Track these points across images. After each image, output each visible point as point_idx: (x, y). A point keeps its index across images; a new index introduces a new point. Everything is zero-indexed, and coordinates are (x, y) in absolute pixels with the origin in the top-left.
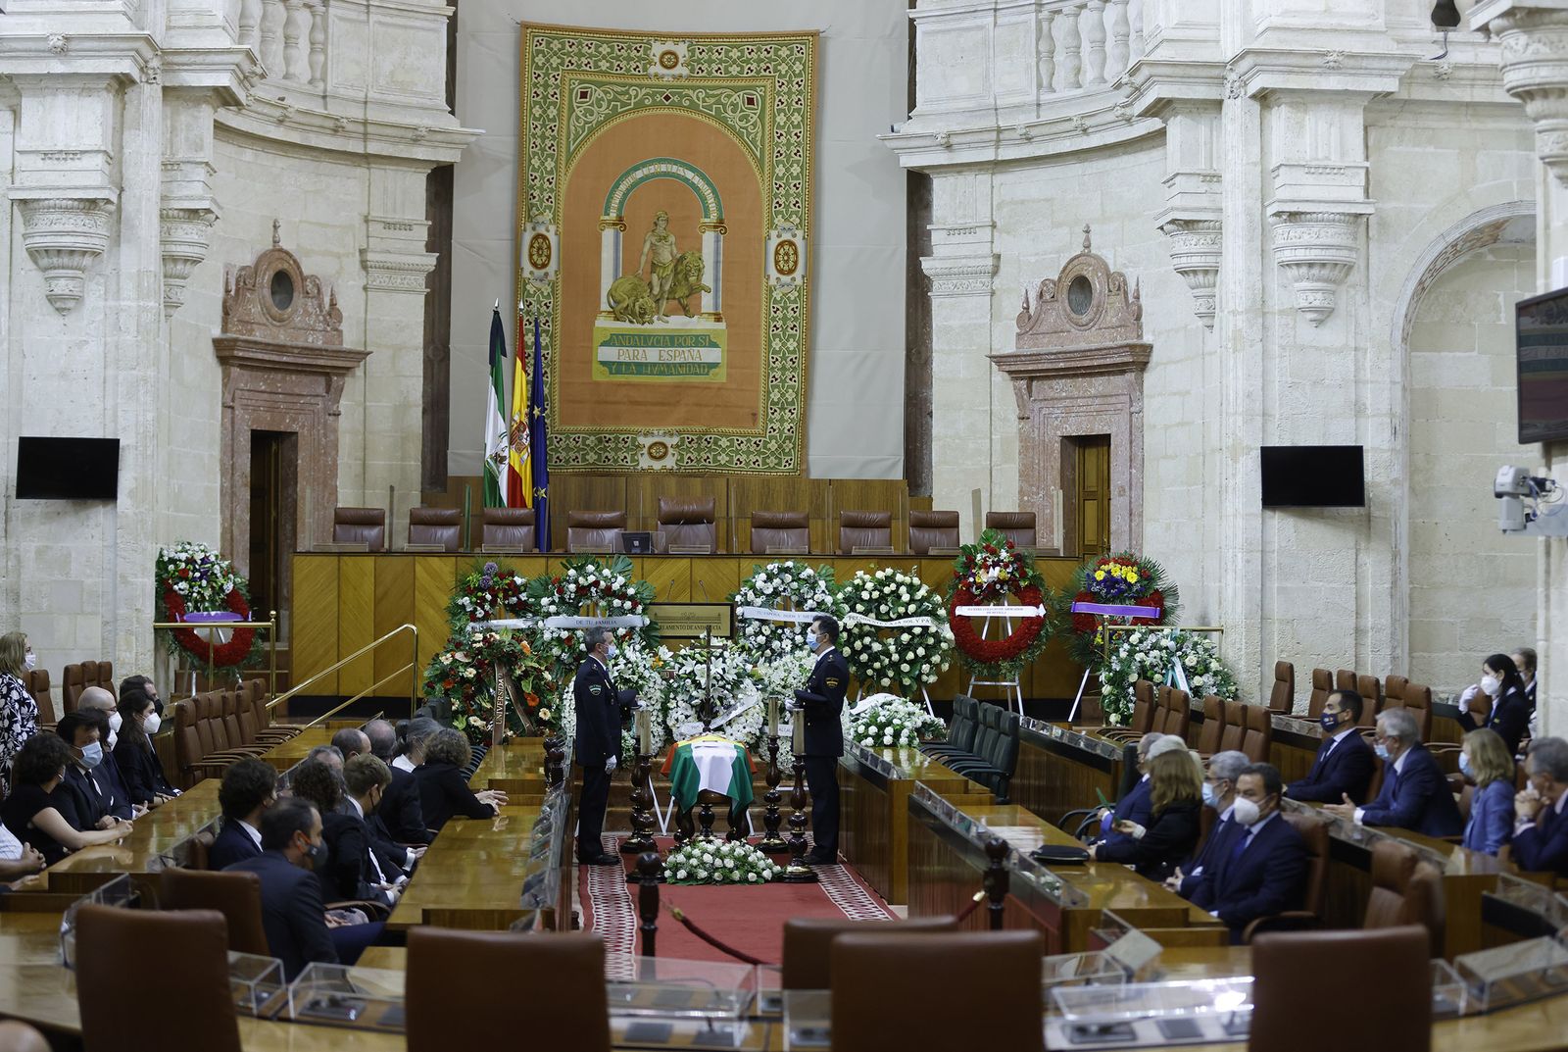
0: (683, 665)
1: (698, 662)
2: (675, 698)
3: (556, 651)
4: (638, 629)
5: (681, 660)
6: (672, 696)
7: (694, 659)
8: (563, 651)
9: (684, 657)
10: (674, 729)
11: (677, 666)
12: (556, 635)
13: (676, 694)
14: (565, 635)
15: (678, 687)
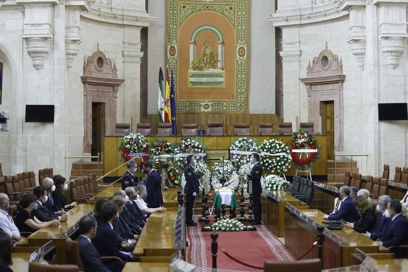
0: (216, 167)
1: (220, 167)
2: (213, 177)
3: (179, 164)
4: (202, 157)
5: (215, 166)
6: (213, 176)
7: (219, 166)
8: (181, 163)
9: (216, 165)
10: (213, 186)
11: (214, 168)
12: (179, 159)
13: (214, 175)
14: (182, 159)
15: (214, 174)
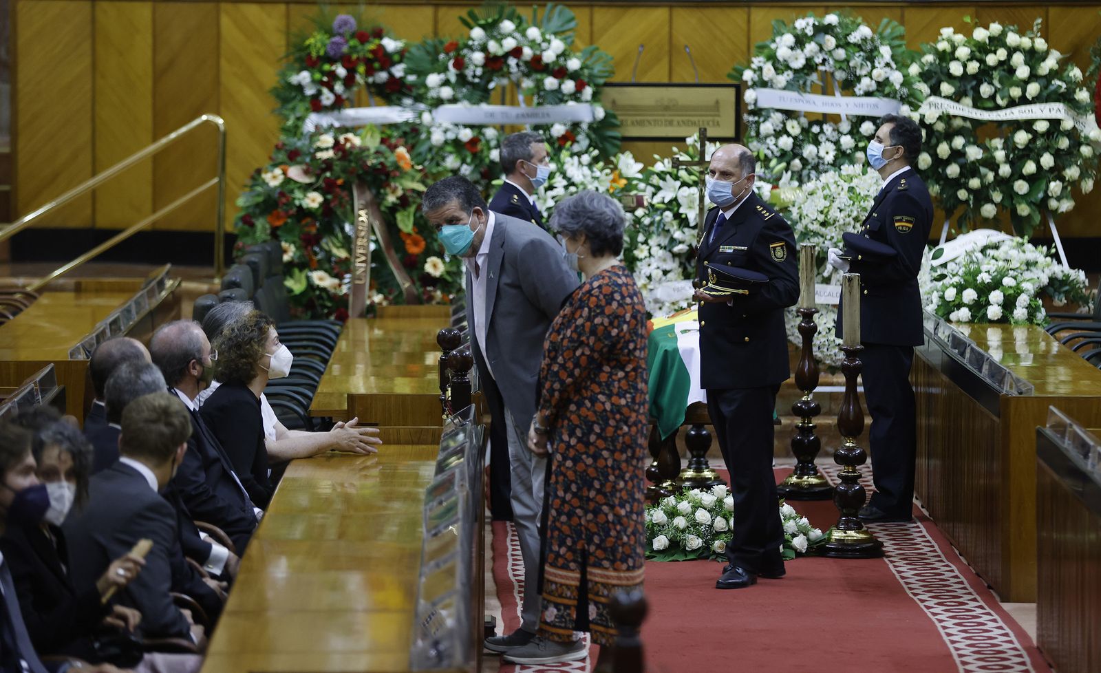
0: (658, 188)
1: (684, 184)
2: (646, 243)
3: (451, 162)
4: (585, 126)
5: (655, 180)
6: (641, 238)
7: (677, 178)
8: (463, 161)
9: (661, 176)
10: (645, 293)
11: (650, 190)
12: (451, 135)
13: (649, 235)
14: (466, 135)
15: (652, 224)
